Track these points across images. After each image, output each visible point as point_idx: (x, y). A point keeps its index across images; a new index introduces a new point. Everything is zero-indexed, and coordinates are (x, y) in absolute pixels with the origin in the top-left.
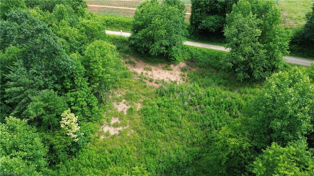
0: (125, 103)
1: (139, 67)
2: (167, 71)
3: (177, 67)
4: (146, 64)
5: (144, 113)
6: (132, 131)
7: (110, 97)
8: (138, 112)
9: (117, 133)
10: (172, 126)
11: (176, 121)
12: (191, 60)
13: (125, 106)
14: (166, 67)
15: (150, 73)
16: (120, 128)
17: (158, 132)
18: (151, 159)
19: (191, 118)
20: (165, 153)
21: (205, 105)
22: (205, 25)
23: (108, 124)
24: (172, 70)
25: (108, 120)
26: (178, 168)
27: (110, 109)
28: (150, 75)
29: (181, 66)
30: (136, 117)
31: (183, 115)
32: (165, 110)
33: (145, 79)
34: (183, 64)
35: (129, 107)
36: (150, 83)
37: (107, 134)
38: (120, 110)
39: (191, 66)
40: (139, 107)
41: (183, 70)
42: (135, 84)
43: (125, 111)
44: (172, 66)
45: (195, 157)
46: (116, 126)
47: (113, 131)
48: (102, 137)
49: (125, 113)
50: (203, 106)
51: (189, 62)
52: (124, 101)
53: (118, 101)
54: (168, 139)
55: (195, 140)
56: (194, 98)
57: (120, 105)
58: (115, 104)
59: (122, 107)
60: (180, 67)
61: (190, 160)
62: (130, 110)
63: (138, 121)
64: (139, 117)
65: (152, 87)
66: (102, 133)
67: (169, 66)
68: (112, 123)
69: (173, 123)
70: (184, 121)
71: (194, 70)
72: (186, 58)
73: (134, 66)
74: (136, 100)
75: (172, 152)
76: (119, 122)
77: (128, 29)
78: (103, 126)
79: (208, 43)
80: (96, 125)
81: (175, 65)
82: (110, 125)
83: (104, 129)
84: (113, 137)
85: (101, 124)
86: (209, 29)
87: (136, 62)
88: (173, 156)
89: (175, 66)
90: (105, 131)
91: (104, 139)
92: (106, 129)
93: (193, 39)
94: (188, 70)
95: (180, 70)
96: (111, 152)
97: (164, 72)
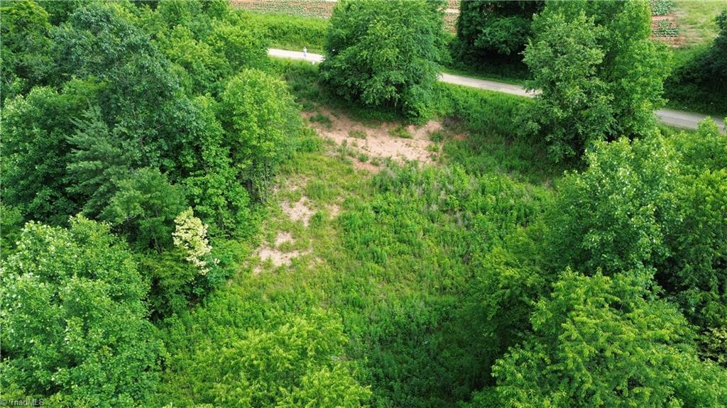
0: (305, 204)
1: (340, 130)
2: (400, 140)
3: (422, 131)
4: (353, 122)
5: (345, 225)
6: (319, 260)
7: (276, 190)
8: (332, 223)
9: (288, 263)
10: (401, 253)
11: (409, 243)
12: (453, 115)
13: (305, 210)
14: (398, 131)
15: (361, 143)
16: (295, 254)
17: (371, 264)
18: (354, 315)
19: (442, 239)
20: (384, 305)
21: (475, 213)
22: (489, 39)
23: (270, 246)
24: (412, 138)
25: (269, 237)
26: (408, 334)
27: (276, 216)
28: (362, 148)
29: (432, 130)
30: (329, 232)
31: (426, 231)
32: (388, 219)
33: (350, 154)
34: (434, 125)
35: (314, 213)
36: (361, 163)
37: (268, 265)
38: (294, 217)
39: (452, 129)
40: (335, 212)
41: (435, 137)
42: (328, 165)
43: (306, 220)
44: (411, 128)
45: (444, 315)
46: (285, 249)
47: (278, 259)
48: (257, 271)
49: (306, 225)
50: (469, 213)
51: (448, 121)
52: (303, 199)
53: (292, 199)
54: (392, 278)
55: (448, 282)
56: (452, 196)
57: (294, 209)
58: (284, 206)
59: (300, 212)
60: (428, 132)
61: (432, 320)
62: (317, 220)
63: (331, 241)
64: (334, 232)
65: (363, 174)
66: (256, 262)
67: (406, 128)
68: (277, 244)
69: (404, 247)
70: (428, 245)
71: (459, 138)
72: (443, 112)
73: (329, 127)
74: (330, 198)
75: (397, 303)
76: (292, 242)
77: (318, 47)
78: (258, 249)
79: (495, 78)
80: (245, 246)
81: (417, 126)
82: (273, 248)
83: (260, 255)
84: (278, 271)
85: (256, 245)
86: (498, 48)
87: (332, 118)
88: (399, 311)
89: (418, 128)
90: (263, 259)
91: (260, 274)
92: (265, 255)
93: (462, 70)
94: (445, 139)
95: (428, 138)
96: (273, 300)
97: (393, 141)
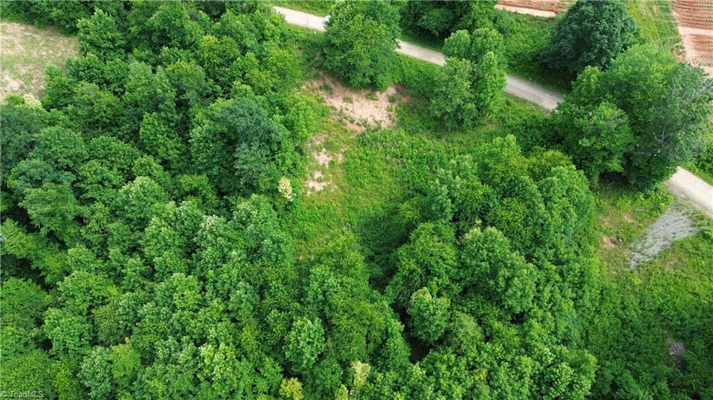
0: (325, 153)
1: (337, 96)
2: (371, 102)
3: (384, 94)
4: (345, 88)
5: (345, 165)
6: (336, 186)
7: (309, 145)
8: (340, 166)
9: (322, 189)
10: (373, 182)
11: (376, 177)
12: (402, 83)
13: (325, 157)
14: (370, 95)
15: (350, 106)
16: (324, 184)
17: (359, 189)
18: (354, 214)
19: (392, 174)
20: (366, 209)
21: (407, 159)
22: (426, 24)
23: (312, 179)
24: (378, 100)
25: (311, 174)
27: (312, 161)
28: (351, 111)
29: (390, 94)
30: (339, 170)
31: (384, 170)
32: (367, 164)
33: (346, 118)
34: (391, 91)
35: (331, 159)
36: (352, 124)
37: (313, 190)
38: (321, 162)
39: (401, 93)
40: (340, 158)
41: (392, 100)
42: (335, 126)
43: (327, 163)
44: (378, 93)
45: (390, 212)
46: (319, 180)
47: (318, 187)
48: (309, 193)
49: (327, 166)
50: (405, 160)
51: (399, 87)
52: (324, 150)
53: (318, 150)
54: (369, 195)
55: (393, 196)
56: (397, 149)
57: (320, 156)
58: (315, 154)
59: (323, 158)
60: (387, 95)
61: (385, 216)
62: (332, 163)
63: (341, 177)
64: (341, 171)
65: (352, 132)
66: (306, 189)
67: (375, 93)
68: (316, 178)
69: (374, 180)
70: (385, 176)
71: (405, 100)
72: (396, 81)
73: (331, 94)
74: (337, 149)
75: (371, 208)
76: (322, 177)
80: (301, 180)
81: (381, 91)
82: (314, 180)
83: (309, 184)
84: (319, 193)
85: (306, 180)
87: (332, 86)
89: (382, 93)
90: (311, 187)
91: (311, 195)
92: (311, 184)
94: (397, 101)
95: (387, 100)
96: (319, 208)
97: (367, 104)
